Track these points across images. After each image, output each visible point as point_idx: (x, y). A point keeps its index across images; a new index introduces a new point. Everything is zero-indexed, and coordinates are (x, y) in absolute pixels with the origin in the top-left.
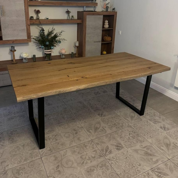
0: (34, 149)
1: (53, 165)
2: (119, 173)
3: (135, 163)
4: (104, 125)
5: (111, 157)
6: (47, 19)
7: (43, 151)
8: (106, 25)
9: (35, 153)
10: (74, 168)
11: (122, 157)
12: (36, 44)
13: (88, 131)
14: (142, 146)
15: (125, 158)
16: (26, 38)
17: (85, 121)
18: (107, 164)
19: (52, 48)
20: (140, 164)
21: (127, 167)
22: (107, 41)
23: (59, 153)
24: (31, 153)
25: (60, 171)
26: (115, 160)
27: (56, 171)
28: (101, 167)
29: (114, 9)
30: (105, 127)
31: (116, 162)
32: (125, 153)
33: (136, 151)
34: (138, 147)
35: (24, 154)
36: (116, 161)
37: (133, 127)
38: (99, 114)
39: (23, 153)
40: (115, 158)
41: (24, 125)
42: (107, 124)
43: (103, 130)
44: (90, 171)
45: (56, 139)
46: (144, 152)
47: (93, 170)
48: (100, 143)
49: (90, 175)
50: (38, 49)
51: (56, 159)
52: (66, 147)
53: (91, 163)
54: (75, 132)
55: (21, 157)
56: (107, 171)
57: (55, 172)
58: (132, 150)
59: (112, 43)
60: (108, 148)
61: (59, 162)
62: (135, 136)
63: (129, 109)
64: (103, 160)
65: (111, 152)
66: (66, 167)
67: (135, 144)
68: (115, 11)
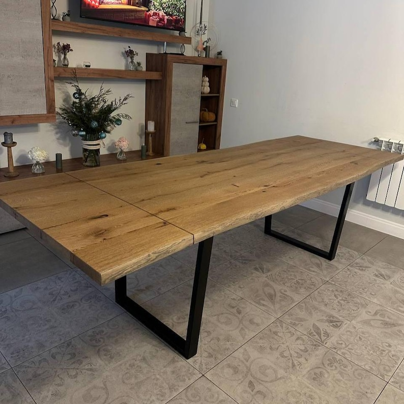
0: (173, 361)
1: (240, 384)
2: (367, 367)
3: (380, 344)
4: (281, 288)
5: (336, 344)
6: (86, 66)
7: (199, 361)
8: (206, 88)
9: (184, 370)
10: (284, 378)
11: (352, 338)
12: (55, 129)
13: (259, 303)
14: (370, 312)
15: (358, 339)
16: (45, 112)
17: (238, 285)
18: (338, 357)
19: (103, 135)
20: (389, 344)
21: (372, 354)
22: (208, 122)
23: (232, 357)
24: (173, 372)
25: (262, 392)
26: (346, 347)
27: (253, 393)
28: (330, 365)
29: (220, 53)
30: (285, 291)
31: (350, 350)
32: (353, 330)
33: (367, 322)
34: (364, 316)
35: (158, 376)
36: (348, 348)
37: (333, 283)
38: (256, 269)
39: (155, 375)
40: (342, 344)
41: (111, 317)
42: (284, 284)
43: (285, 298)
44: (316, 377)
45: (206, 332)
46: (381, 322)
47: (321, 374)
48: (297, 323)
49: (322, 384)
50: (61, 141)
51: (236, 370)
52: (240, 344)
53: (308, 362)
54: (234, 310)
55: (156, 384)
56: (345, 369)
57: (252, 396)
58: (359, 322)
59: (216, 125)
60: (318, 329)
61: (246, 375)
62: (347, 297)
63: (302, 252)
64: (325, 353)
65: (327, 335)
66: (267, 382)
67: (357, 311)
68: (223, 58)
